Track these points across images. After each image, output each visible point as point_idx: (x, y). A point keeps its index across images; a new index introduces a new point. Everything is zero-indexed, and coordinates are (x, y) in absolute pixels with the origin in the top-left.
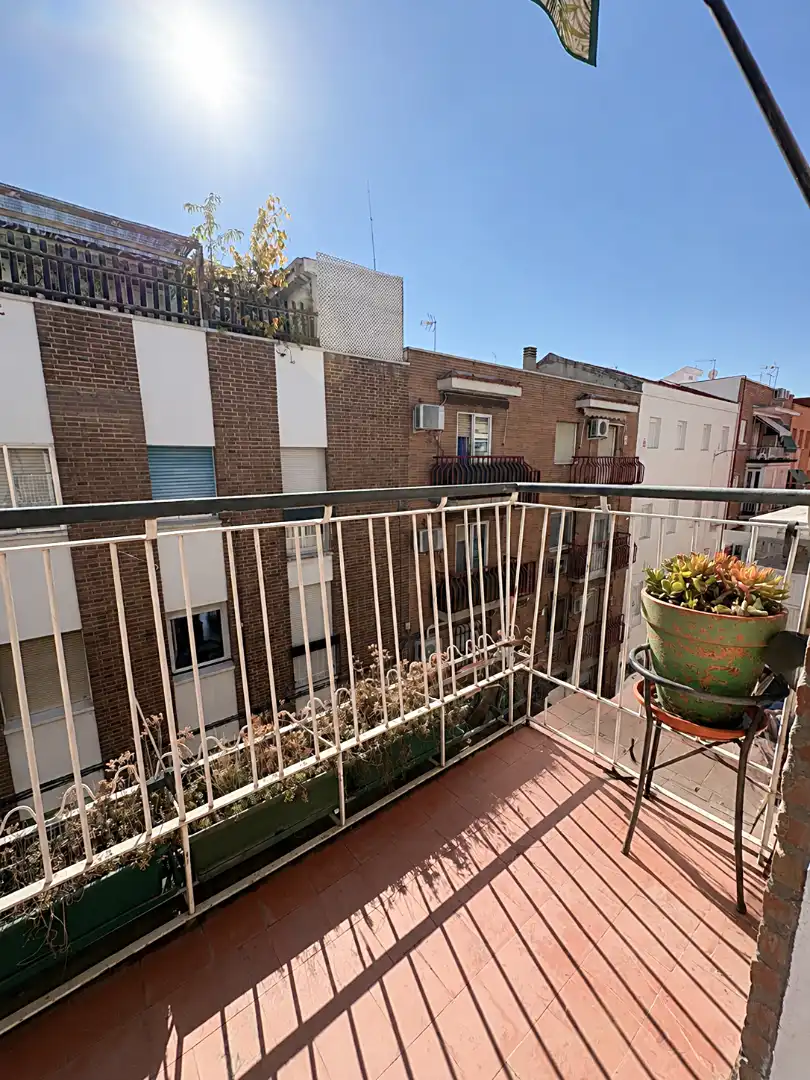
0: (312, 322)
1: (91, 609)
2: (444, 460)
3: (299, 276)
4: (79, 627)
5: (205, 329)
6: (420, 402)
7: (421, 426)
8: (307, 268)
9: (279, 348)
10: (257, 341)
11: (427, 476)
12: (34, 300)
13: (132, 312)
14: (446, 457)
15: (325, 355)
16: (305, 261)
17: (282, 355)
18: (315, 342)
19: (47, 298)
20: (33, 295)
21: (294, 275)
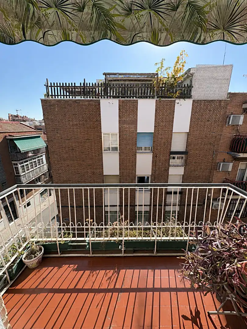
0: (190, 90)
1: (121, 171)
2: (239, 137)
3: (189, 75)
4: (119, 174)
5: (156, 99)
6: (232, 114)
7: (230, 124)
8: (191, 72)
9: (177, 101)
10: (170, 100)
11: (229, 143)
12: (119, 99)
13: (138, 98)
14: (241, 136)
15: (194, 101)
16: (191, 69)
17: (178, 103)
18: (190, 97)
19: (122, 98)
20: (119, 98)
21: (186, 75)
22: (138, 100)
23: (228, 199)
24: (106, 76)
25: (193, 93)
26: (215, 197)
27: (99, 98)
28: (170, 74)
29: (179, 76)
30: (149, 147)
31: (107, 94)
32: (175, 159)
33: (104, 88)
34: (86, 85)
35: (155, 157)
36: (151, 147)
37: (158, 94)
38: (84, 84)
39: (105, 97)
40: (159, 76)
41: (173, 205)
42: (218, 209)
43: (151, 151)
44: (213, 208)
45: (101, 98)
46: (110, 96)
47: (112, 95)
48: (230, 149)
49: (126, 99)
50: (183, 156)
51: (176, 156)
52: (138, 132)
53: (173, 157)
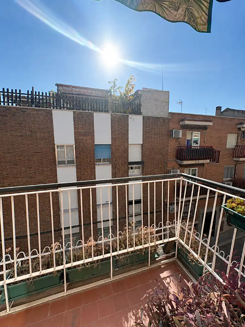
0: (140, 108)
5: (111, 113)
6: (173, 129)
7: (173, 137)
8: (139, 93)
9: (130, 116)
10: (124, 115)
11: (175, 152)
12: (73, 111)
13: (94, 111)
14: (182, 147)
15: (143, 117)
16: (139, 91)
17: (131, 118)
18: (140, 114)
19: (76, 110)
20: (73, 109)
21: (136, 96)
22: (93, 113)
23: (182, 202)
24: (58, 87)
25: (142, 110)
26: (171, 202)
27: (50, 108)
28: (122, 92)
29: (129, 95)
30: (108, 159)
31: (61, 106)
32: (133, 169)
33: (57, 99)
34: (34, 94)
35: (114, 168)
36: (110, 159)
37: (112, 109)
38: (32, 92)
39: (58, 107)
40: (113, 93)
41: (135, 216)
42: (174, 213)
43: (110, 162)
44: (170, 212)
45: (54, 108)
46: (64, 107)
47: (65, 106)
48: (176, 158)
49: (81, 111)
50: (140, 166)
51: (134, 166)
52: (95, 144)
53: (131, 167)
